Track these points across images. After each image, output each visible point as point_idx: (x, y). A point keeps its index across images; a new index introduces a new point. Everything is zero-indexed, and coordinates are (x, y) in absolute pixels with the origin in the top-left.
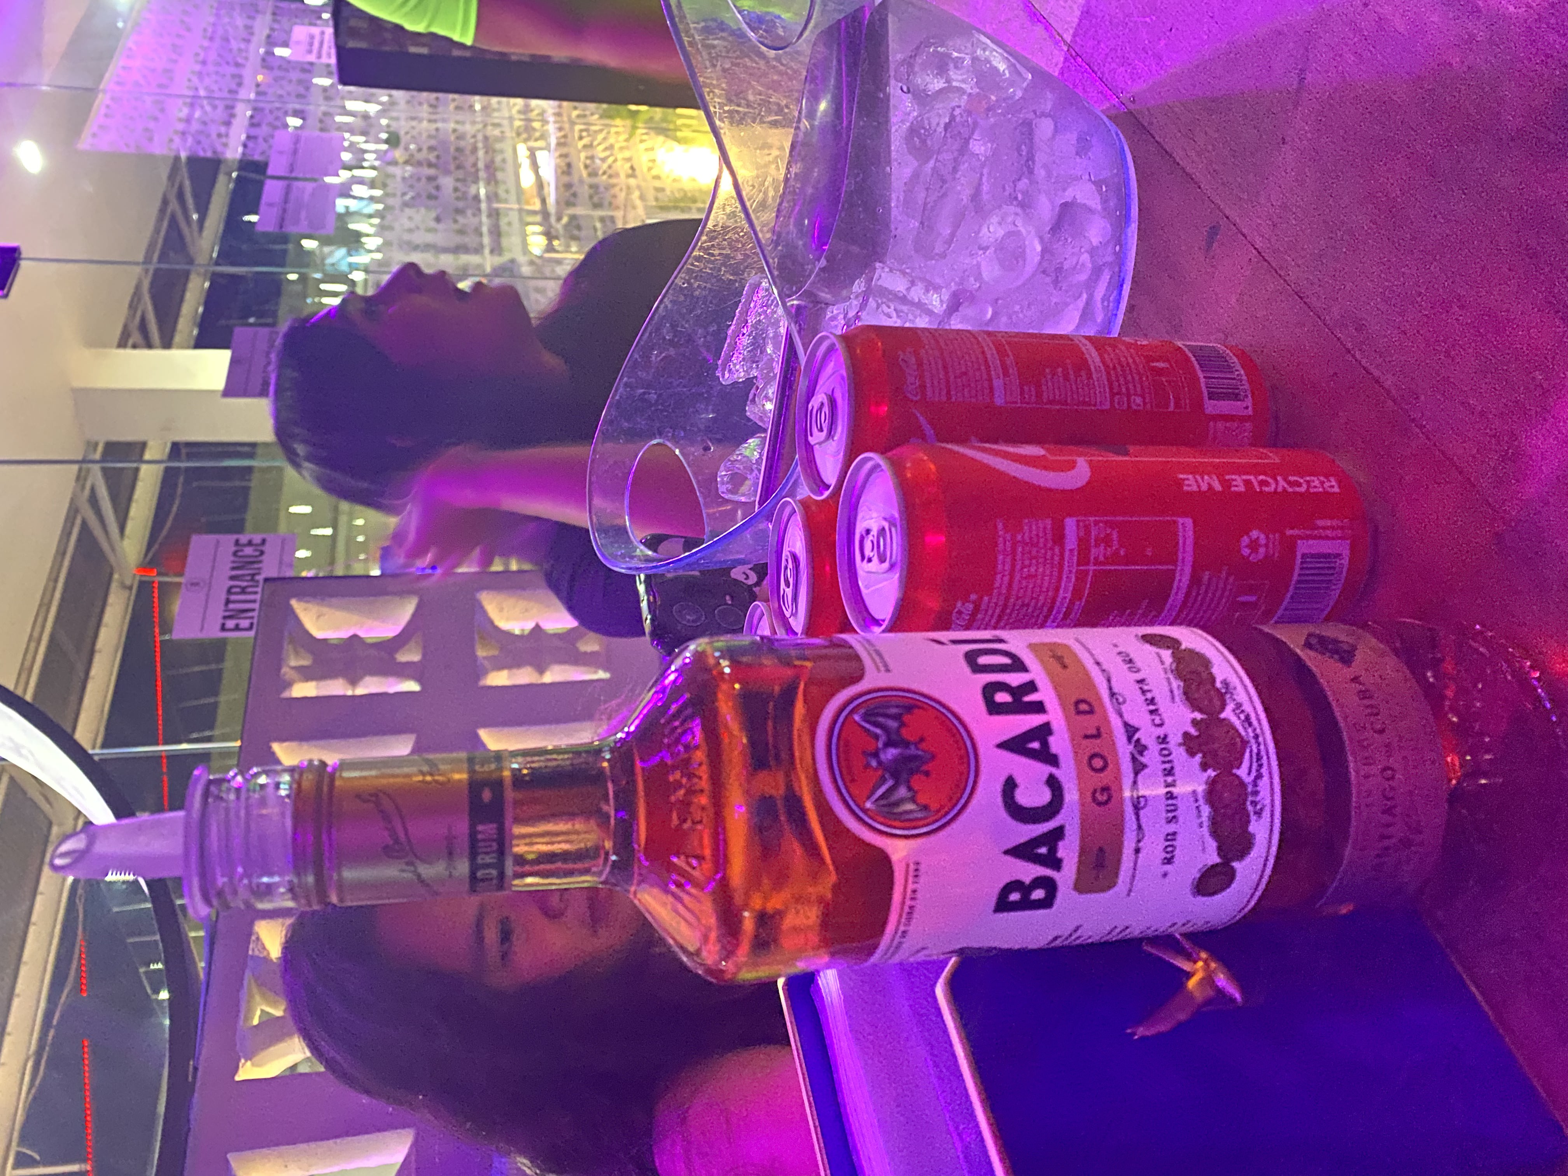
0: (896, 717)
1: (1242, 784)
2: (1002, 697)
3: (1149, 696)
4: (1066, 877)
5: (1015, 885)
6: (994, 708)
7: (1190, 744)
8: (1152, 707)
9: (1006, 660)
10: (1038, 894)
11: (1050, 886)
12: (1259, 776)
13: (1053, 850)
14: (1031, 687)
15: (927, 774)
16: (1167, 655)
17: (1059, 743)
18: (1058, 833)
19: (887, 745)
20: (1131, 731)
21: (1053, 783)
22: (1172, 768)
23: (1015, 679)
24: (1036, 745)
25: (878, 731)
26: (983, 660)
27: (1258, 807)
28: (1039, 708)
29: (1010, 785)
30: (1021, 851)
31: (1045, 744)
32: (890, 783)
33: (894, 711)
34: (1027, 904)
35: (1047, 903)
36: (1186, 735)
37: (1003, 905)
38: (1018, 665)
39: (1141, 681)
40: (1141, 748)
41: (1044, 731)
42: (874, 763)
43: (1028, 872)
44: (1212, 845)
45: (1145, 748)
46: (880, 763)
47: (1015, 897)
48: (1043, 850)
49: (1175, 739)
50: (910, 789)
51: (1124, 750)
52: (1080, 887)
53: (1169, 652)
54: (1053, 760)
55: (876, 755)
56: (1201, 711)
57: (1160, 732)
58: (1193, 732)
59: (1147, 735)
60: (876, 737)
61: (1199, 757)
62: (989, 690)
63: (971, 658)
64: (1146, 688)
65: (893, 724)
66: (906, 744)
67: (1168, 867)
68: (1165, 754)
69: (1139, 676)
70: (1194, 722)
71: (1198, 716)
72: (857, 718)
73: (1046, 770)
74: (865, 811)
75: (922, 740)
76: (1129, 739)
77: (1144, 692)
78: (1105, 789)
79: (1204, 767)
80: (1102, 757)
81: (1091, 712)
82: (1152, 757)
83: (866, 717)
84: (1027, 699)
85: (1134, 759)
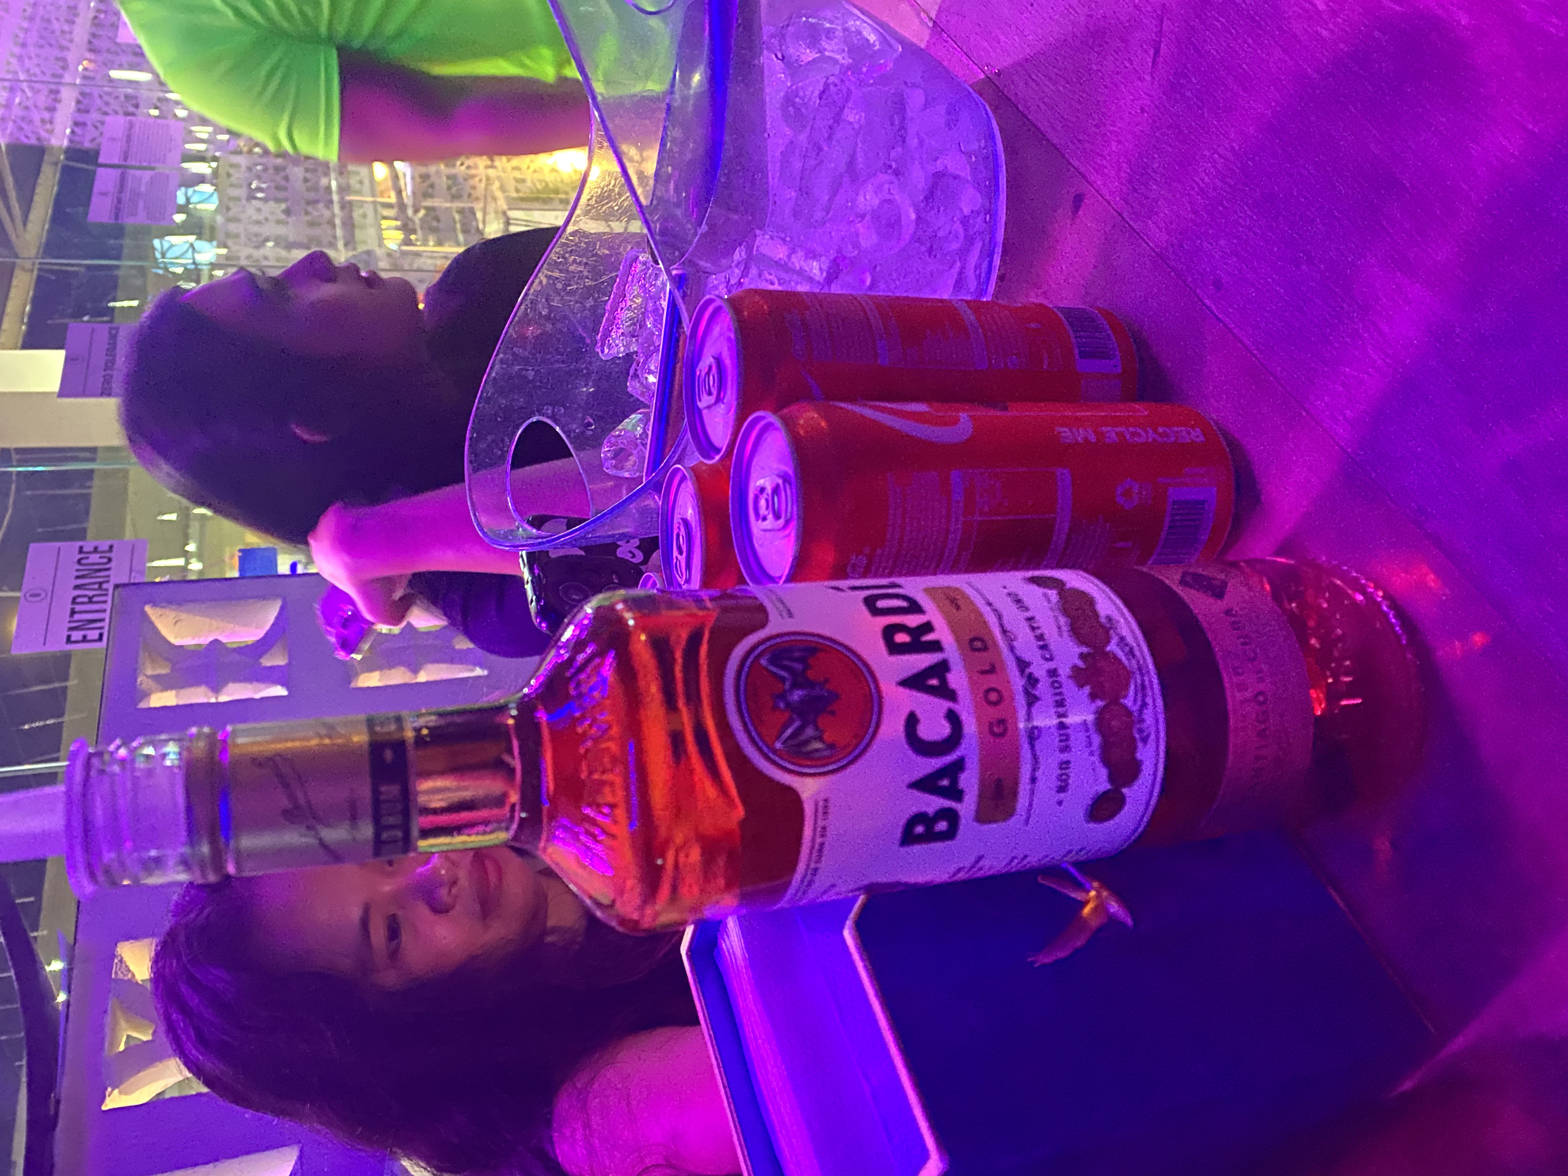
0: (802, 660)
1: (1129, 713)
2: (902, 638)
3: (1039, 632)
4: (966, 808)
5: (919, 818)
6: (894, 649)
7: (1079, 676)
8: (1041, 643)
9: (904, 604)
10: (942, 826)
11: (951, 816)
12: (1144, 705)
13: (954, 781)
14: (928, 627)
15: (833, 713)
16: (1053, 594)
17: (957, 679)
18: (959, 766)
19: (795, 686)
20: (1023, 665)
21: (953, 717)
22: (1063, 699)
23: (913, 621)
24: (934, 682)
25: (784, 673)
26: (881, 604)
27: (1145, 734)
28: (936, 646)
29: (912, 721)
30: (925, 785)
31: (944, 681)
32: (797, 724)
33: (797, 654)
34: (931, 836)
35: (950, 834)
36: (1075, 668)
37: (908, 838)
38: (914, 607)
39: (1030, 619)
40: (1032, 681)
41: (943, 668)
42: (782, 705)
43: (933, 803)
44: (1103, 772)
45: (1037, 681)
46: (788, 705)
47: (920, 829)
48: (945, 782)
49: (1064, 671)
50: (817, 728)
51: (1018, 683)
52: (981, 818)
53: (1055, 592)
54: (950, 695)
55: (782, 696)
56: (1087, 645)
57: (1052, 665)
58: (1081, 664)
59: (1039, 669)
60: (783, 680)
61: (1087, 689)
62: (889, 632)
63: (870, 603)
64: (1035, 625)
65: (799, 666)
66: (812, 685)
67: (1062, 795)
68: (1056, 685)
69: (1028, 614)
70: (1082, 656)
71: (1085, 650)
72: (763, 662)
73: (945, 705)
74: (775, 752)
75: (826, 681)
76: (1022, 672)
77: (1033, 629)
78: (1002, 722)
79: (1093, 697)
80: (998, 692)
81: (985, 649)
82: (1043, 688)
83: (772, 661)
84: (925, 638)
85: (1027, 692)
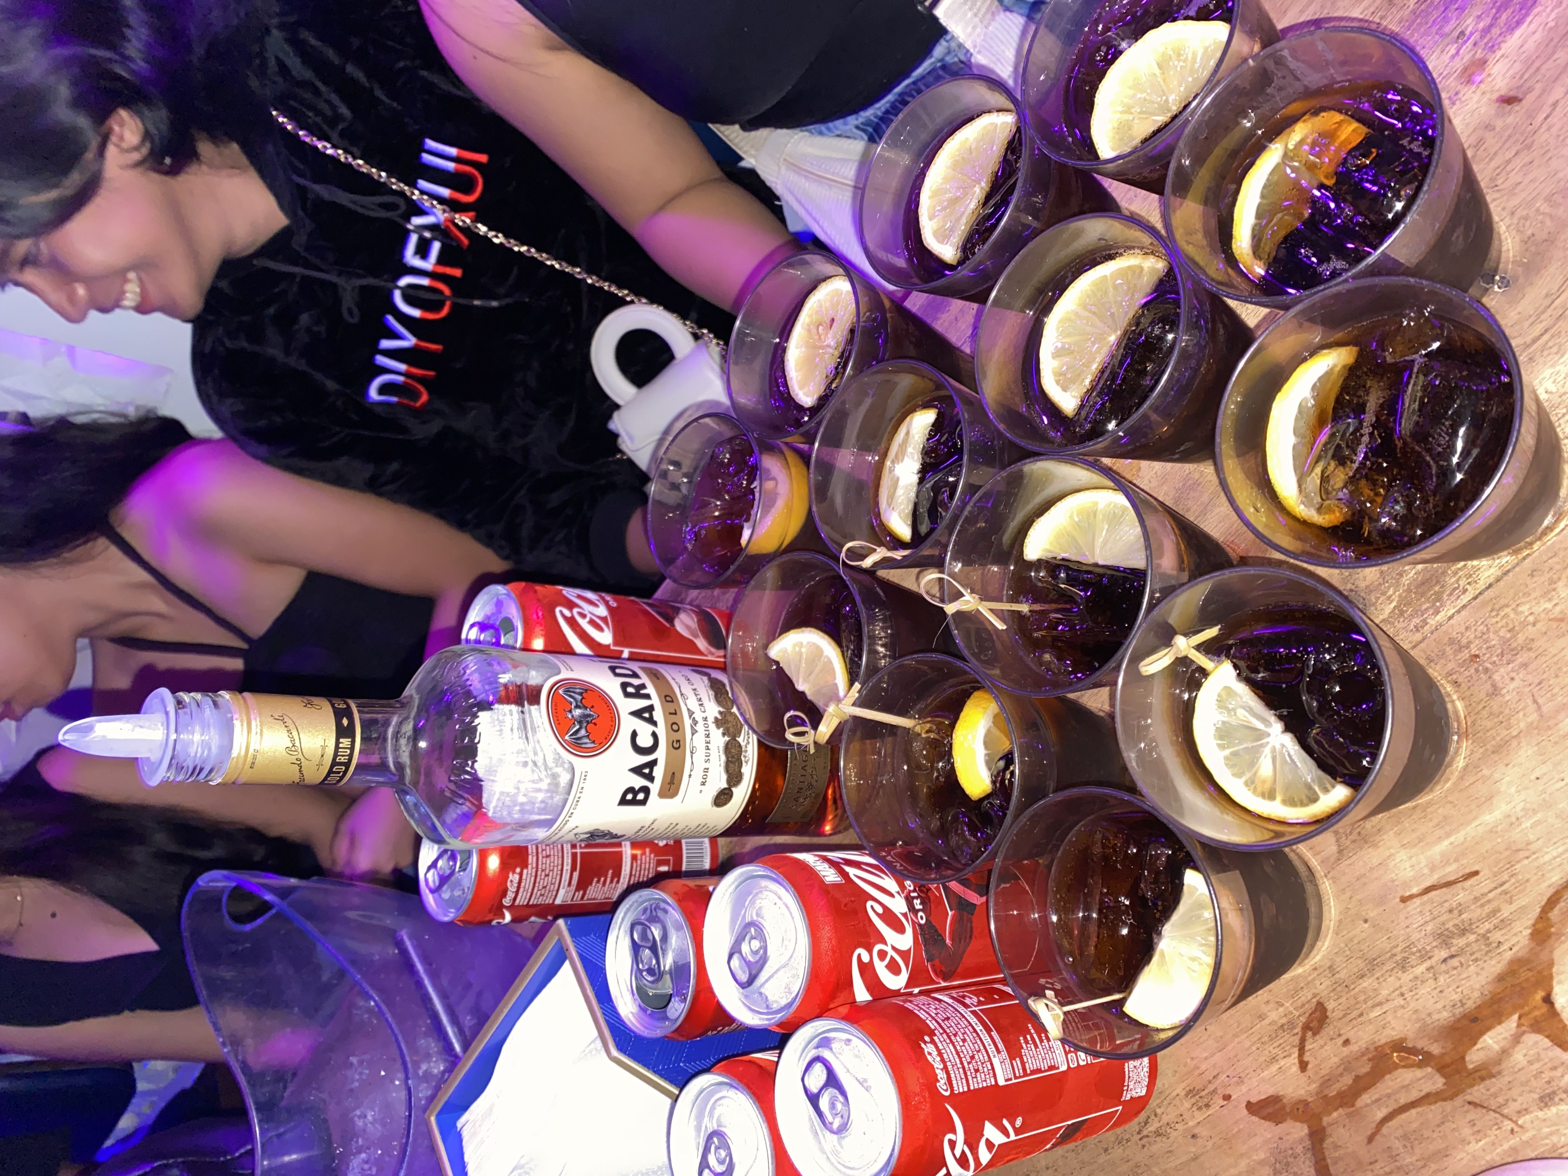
0: (581, 694)
1: (740, 746)
2: (630, 690)
3: (699, 698)
4: (655, 788)
5: (631, 790)
6: (627, 695)
7: (718, 723)
8: (701, 705)
9: (630, 673)
10: (641, 796)
11: (646, 790)
12: (748, 743)
13: (651, 771)
14: (643, 686)
15: (595, 724)
17: (658, 715)
18: (654, 763)
19: (577, 707)
20: (691, 713)
21: (654, 735)
22: (709, 734)
23: (636, 682)
24: (647, 715)
25: (571, 699)
26: (618, 671)
27: (747, 759)
28: (648, 697)
29: (634, 735)
30: (637, 770)
31: (651, 716)
32: (577, 727)
33: (578, 690)
34: (634, 802)
35: (643, 802)
36: (716, 718)
37: (623, 802)
38: (635, 676)
39: (694, 690)
41: (650, 709)
42: (569, 716)
44: (724, 777)
45: (697, 722)
46: (572, 716)
47: (630, 796)
48: (647, 771)
49: (711, 720)
51: (688, 722)
52: (662, 794)
53: (708, 680)
54: (655, 724)
55: (570, 711)
56: (722, 707)
57: (704, 715)
58: (719, 717)
59: (698, 716)
60: (570, 703)
61: (721, 730)
62: (623, 686)
63: (613, 670)
64: (697, 693)
65: (578, 697)
66: (585, 708)
67: (703, 787)
68: (706, 726)
69: (693, 687)
72: (561, 692)
73: (650, 728)
76: (690, 717)
78: (678, 741)
79: (724, 734)
80: (677, 725)
81: (672, 701)
82: (700, 727)
83: (566, 691)
84: (643, 692)
85: (692, 727)
